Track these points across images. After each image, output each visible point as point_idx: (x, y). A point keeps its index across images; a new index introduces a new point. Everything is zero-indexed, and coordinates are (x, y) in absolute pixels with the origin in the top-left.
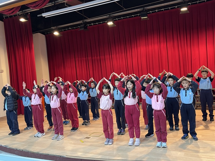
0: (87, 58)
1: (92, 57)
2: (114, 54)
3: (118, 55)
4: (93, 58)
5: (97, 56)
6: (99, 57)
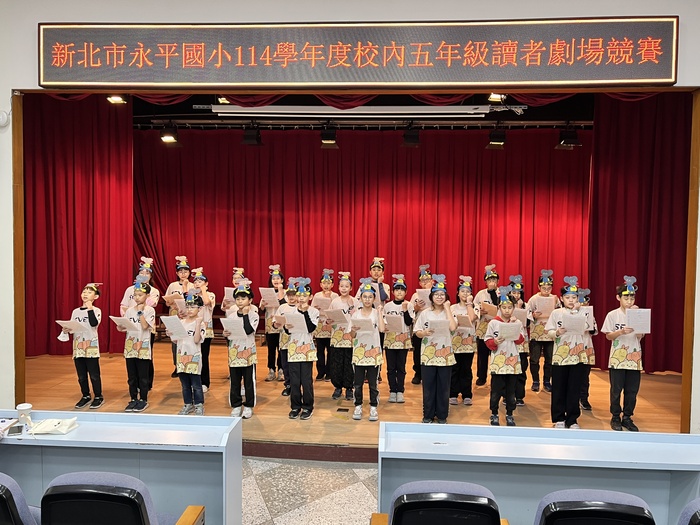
0: (232, 210)
1: (246, 209)
2: (309, 211)
3: (319, 214)
4: (250, 213)
5: (261, 210)
6: (266, 213)
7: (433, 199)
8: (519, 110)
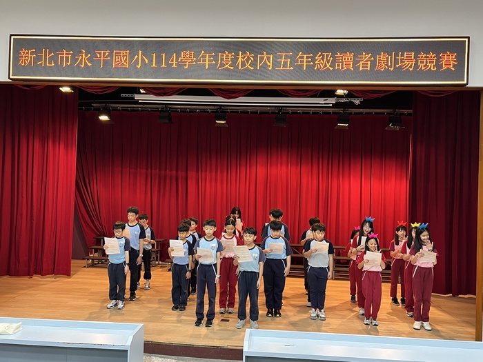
0: (150, 170)
1: (160, 170)
2: (206, 171)
3: (214, 174)
4: (163, 172)
5: (171, 170)
6: (174, 172)
7: (297, 165)
8: (357, 102)
